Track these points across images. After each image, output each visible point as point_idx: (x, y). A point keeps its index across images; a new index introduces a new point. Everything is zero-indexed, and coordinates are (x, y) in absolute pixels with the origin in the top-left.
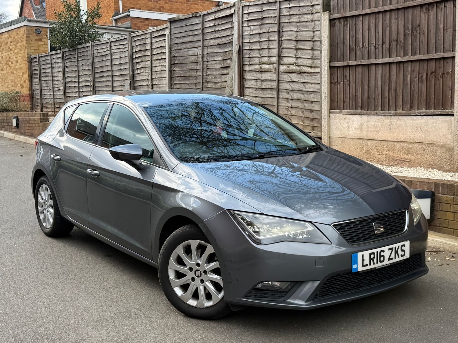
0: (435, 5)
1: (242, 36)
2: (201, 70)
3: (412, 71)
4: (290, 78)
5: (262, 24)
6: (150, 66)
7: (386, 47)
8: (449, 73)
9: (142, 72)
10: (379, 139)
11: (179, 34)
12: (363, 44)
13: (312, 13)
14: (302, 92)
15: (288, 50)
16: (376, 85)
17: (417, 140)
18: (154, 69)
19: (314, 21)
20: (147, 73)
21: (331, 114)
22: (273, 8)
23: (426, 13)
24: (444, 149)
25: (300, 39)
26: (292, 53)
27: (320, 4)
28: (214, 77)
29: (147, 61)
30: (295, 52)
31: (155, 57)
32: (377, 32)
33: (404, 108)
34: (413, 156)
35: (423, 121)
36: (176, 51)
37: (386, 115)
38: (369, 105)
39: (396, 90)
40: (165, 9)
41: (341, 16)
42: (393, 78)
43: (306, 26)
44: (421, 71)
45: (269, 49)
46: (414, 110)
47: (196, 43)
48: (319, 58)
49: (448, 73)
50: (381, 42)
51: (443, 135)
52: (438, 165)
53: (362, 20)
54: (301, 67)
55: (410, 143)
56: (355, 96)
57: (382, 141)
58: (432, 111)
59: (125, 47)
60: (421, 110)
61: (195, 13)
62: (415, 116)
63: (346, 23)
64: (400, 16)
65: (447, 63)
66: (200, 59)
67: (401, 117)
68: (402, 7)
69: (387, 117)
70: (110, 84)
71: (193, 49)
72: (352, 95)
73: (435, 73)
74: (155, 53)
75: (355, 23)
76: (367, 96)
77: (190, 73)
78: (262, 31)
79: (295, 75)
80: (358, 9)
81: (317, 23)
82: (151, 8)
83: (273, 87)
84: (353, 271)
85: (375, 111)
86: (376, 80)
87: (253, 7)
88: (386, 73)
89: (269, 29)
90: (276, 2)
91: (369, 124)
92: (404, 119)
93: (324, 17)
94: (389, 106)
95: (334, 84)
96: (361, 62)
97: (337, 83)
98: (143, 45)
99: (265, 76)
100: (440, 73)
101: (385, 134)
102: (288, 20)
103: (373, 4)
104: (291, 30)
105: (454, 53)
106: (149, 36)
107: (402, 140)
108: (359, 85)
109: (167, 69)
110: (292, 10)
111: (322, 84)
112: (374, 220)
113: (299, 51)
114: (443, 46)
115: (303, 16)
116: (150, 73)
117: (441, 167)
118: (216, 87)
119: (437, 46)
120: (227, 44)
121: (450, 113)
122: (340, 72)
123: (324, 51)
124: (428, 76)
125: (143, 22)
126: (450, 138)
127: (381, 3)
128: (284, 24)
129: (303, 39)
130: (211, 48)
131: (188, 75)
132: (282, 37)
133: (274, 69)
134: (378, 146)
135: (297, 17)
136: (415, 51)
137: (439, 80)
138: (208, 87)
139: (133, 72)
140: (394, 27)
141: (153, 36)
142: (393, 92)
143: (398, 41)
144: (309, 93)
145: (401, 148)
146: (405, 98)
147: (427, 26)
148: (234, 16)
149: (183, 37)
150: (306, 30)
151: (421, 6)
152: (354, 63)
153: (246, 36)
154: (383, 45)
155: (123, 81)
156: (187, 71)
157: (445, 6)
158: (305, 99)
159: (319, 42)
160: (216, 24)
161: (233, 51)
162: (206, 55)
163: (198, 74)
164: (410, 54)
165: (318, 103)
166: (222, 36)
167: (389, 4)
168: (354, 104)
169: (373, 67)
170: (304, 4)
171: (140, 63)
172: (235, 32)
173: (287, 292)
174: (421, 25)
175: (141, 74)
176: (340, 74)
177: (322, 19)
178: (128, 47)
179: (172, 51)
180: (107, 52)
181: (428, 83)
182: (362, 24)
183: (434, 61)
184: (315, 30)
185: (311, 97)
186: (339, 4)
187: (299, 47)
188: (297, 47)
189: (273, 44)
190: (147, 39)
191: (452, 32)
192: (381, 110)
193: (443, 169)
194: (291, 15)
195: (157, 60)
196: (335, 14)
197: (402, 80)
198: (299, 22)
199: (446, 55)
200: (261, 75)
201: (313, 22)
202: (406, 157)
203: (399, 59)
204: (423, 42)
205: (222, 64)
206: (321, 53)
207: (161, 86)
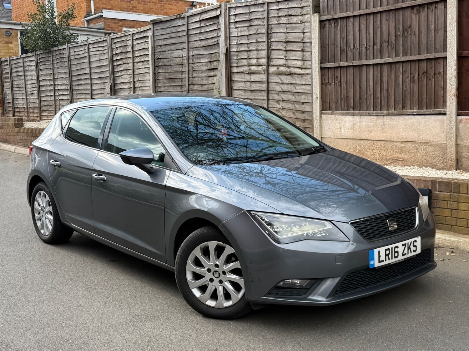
0: (426, 6)
1: (230, 37)
2: (187, 72)
3: (404, 72)
4: (281, 79)
5: (250, 26)
6: (132, 68)
7: (377, 48)
8: (441, 73)
9: (123, 75)
10: (371, 139)
11: (162, 36)
12: (354, 46)
13: (302, 15)
14: (293, 93)
15: (277, 51)
16: (368, 86)
17: (410, 139)
18: (137, 72)
19: (304, 22)
20: (129, 76)
21: (323, 115)
22: (261, 10)
23: (417, 14)
24: (437, 148)
25: (290, 41)
26: (282, 54)
27: (309, 6)
28: (200, 79)
29: (128, 63)
30: (285, 53)
31: (137, 60)
32: (368, 33)
33: (396, 108)
34: (406, 155)
35: (415, 121)
36: (159, 53)
37: (378, 115)
38: (361, 106)
39: (388, 90)
40: (138, 9)
41: (331, 18)
42: (385, 79)
43: (296, 28)
44: (413, 72)
45: (257, 50)
46: (406, 109)
47: (180, 44)
48: (310, 59)
49: (439, 73)
50: (372, 44)
51: (436, 134)
52: (431, 163)
53: (352, 21)
54: (292, 68)
55: (403, 142)
56: (347, 96)
57: (375, 141)
58: (424, 111)
59: (104, 49)
60: (414, 110)
61: (179, 14)
62: (407, 116)
63: (336, 24)
64: (391, 17)
65: (439, 63)
66: (185, 61)
67: (393, 117)
68: (392, 8)
69: (379, 117)
70: (89, 87)
71: (178, 50)
72: (344, 96)
73: (427, 73)
74: (137, 56)
75: (345, 24)
76: (359, 97)
77: (175, 76)
78: (250, 33)
79: (285, 77)
80: (348, 11)
81: (307, 24)
82: (124, 8)
83: (263, 89)
84: (371, 267)
85: (367, 112)
86: (368, 81)
87: (240, 9)
88: (378, 74)
89: (257, 31)
90: (264, 4)
91: (362, 124)
92: (396, 119)
93: (314, 19)
94: (381, 106)
95: (325, 86)
96: (353, 63)
97: (328, 84)
98: (123, 47)
99: (254, 78)
100: (432, 73)
101: (378, 134)
102: (277, 21)
103: (363, 5)
104: (280, 31)
105: (445, 53)
106: (130, 38)
107: (395, 139)
108: (350, 86)
109: (151, 71)
110: (281, 12)
111: (313, 85)
112: (387, 217)
113: (288, 53)
114: (434, 47)
115: (292, 17)
116: (132, 76)
117: (434, 165)
118: (203, 89)
119: (429, 47)
120: (213, 46)
121: (442, 112)
122: (331, 73)
123: (314, 52)
124: (420, 76)
125: (117, 23)
126: (443, 136)
127: (372, 4)
128: (273, 26)
129: (293, 41)
130: (196, 50)
131: (173, 78)
132: (271, 38)
133: (263, 70)
134: (371, 146)
135: (286, 18)
136: (407, 51)
137: (430, 80)
138: (194, 89)
139: (114, 75)
140: (385, 28)
141: (135, 38)
142: (385, 92)
143: (390, 42)
144: (300, 94)
145: (394, 147)
146: (398, 99)
147: (418, 27)
148: (220, 17)
149: (167, 39)
150: (295, 31)
151: (412, 7)
152: (346, 64)
153: (233, 38)
154: (374, 46)
155: (103, 84)
156: (172, 73)
157: (435, 8)
158: (296, 100)
159: (310, 43)
160: (201, 26)
161: (220, 53)
162: (192, 57)
163: (184, 76)
164: (401, 55)
165: (309, 104)
166: (208, 37)
167: (380, 6)
168: (346, 104)
169: (364, 68)
170: (293, 6)
171: (121, 66)
172: (222, 33)
173: (308, 289)
174: (412, 26)
175: (122, 76)
176: (331, 75)
177: (313, 20)
178: (108, 49)
179: (156, 53)
180: (84, 54)
181: (420, 83)
182: (352, 26)
183: (425, 62)
184: (305, 31)
185: (302, 98)
186: (329, 5)
187: (288, 48)
188: (287, 49)
189: (262, 45)
190: (128, 40)
191: (443, 33)
192: (374, 110)
193: (436, 168)
194: (280, 16)
195: (139, 62)
196: (325, 15)
197: (394, 80)
198: (288, 24)
199: (438, 55)
200: (250, 77)
201: (303, 24)
202: (399, 156)
203: (391, 60)
204: (414, 43)
205: (209, 66)
206: (311, 54)
207: (144, 88)
